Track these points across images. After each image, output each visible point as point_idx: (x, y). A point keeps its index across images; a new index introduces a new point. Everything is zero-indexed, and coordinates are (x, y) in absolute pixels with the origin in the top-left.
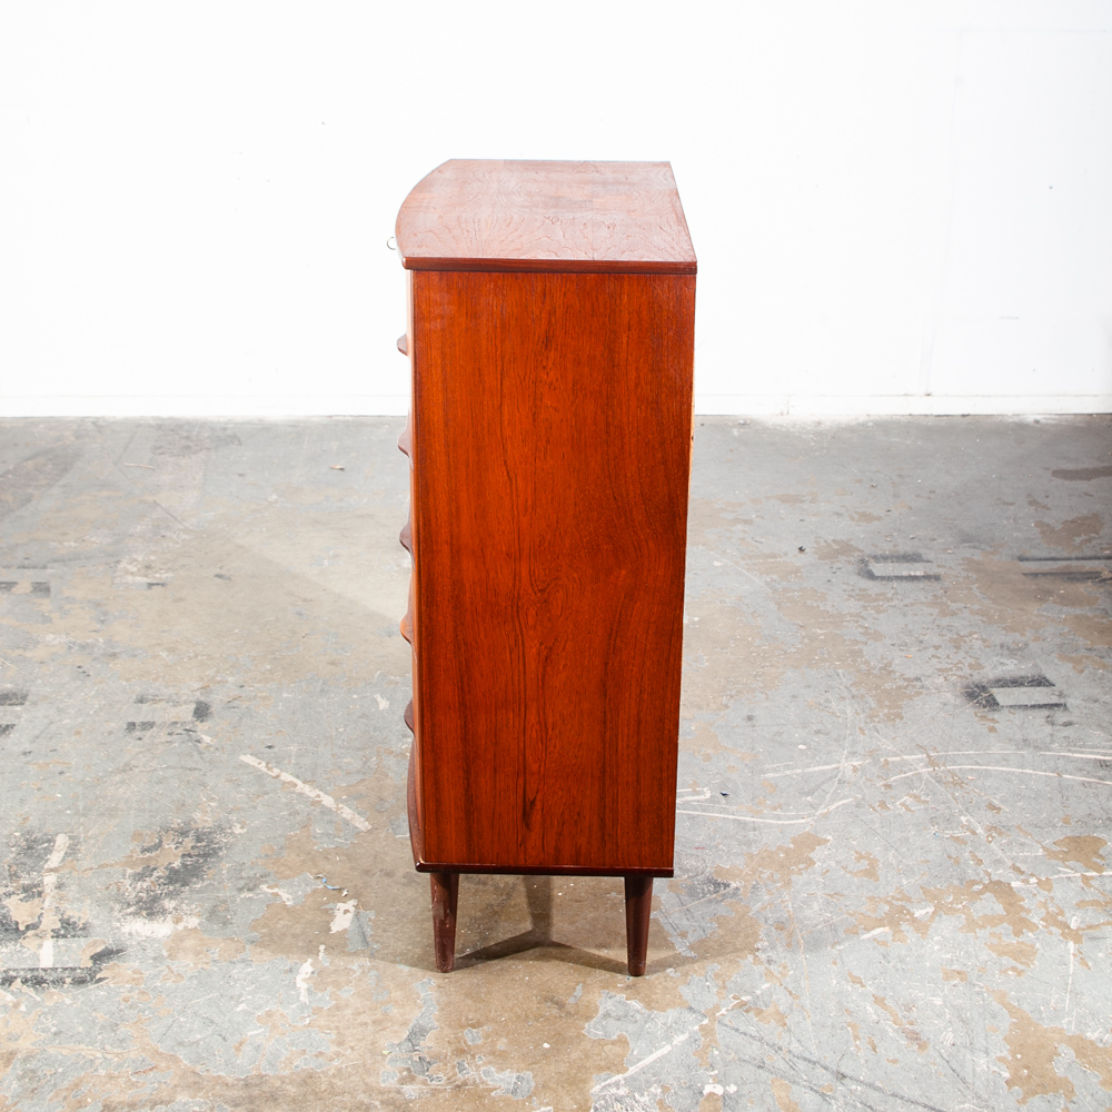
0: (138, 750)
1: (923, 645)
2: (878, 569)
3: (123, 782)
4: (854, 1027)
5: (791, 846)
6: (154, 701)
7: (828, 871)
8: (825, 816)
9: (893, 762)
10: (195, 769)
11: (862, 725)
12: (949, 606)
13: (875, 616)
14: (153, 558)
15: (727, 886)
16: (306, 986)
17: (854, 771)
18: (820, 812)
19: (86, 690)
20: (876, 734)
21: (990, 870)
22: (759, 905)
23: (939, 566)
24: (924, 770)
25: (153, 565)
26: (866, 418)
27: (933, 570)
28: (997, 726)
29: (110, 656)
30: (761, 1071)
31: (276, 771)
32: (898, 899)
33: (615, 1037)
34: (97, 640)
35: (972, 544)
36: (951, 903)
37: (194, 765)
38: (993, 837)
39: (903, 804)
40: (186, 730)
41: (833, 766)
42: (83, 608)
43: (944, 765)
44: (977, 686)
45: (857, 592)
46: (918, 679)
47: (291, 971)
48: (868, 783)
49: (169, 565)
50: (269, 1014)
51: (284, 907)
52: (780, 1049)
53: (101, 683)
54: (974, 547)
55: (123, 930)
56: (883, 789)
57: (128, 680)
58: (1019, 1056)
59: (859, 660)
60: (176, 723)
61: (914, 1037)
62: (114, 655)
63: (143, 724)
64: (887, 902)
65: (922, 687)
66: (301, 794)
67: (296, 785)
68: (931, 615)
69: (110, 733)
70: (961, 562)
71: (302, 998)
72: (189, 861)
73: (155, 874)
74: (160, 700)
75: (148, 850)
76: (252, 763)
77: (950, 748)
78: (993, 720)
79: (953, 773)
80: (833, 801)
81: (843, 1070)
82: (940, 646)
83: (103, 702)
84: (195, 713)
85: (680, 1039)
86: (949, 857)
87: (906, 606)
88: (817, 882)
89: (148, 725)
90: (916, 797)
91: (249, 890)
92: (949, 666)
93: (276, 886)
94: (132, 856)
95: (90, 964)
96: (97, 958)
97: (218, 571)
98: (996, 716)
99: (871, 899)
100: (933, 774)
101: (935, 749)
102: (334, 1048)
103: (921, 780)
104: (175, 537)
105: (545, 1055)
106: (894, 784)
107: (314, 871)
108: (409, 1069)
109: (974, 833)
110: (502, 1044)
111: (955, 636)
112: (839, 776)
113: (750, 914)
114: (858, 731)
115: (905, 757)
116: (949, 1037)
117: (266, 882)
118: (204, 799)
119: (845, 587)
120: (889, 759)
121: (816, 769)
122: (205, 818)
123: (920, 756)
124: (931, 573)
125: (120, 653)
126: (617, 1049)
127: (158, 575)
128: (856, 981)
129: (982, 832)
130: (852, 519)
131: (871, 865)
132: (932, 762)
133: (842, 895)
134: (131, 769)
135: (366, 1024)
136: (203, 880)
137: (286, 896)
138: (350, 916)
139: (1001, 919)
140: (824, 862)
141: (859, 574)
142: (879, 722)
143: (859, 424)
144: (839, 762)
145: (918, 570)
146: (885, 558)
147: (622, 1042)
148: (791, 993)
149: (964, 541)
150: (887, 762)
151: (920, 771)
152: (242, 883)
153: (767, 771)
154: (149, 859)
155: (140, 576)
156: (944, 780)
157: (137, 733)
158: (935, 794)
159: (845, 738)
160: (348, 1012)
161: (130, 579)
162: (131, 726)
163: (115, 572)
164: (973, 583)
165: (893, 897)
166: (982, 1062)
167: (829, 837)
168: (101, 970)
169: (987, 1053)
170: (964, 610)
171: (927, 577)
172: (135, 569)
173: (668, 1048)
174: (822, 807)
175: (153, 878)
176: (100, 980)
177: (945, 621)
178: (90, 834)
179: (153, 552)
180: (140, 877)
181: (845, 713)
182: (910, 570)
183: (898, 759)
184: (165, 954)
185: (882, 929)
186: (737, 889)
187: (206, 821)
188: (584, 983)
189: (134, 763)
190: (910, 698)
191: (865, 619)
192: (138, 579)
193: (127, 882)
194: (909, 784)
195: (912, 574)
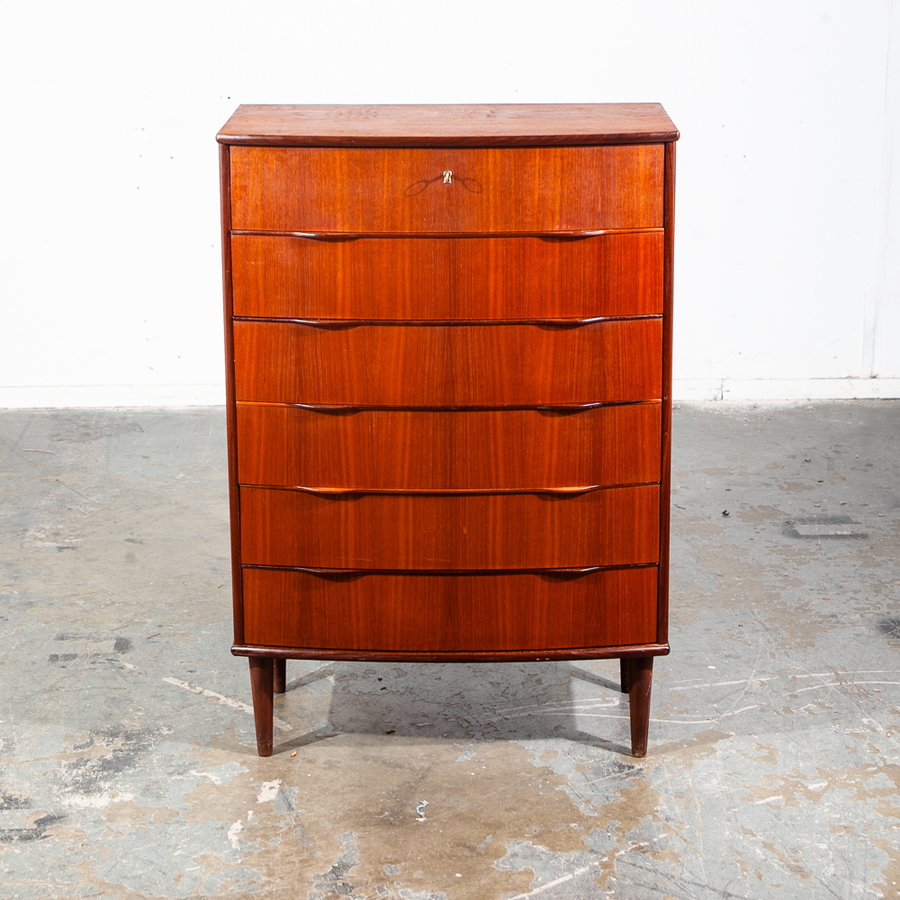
0: (62, 675)
1: (842, 590)
2: (802, 529)
3: (50, 699)
4: (742, 863)
5: (695, 739)
6: (75, 638)
7: (728, 757)
8: (730, 718)
9: (800, 679)
10: (120, 688)
11: (773, 651)
12: (873, 559)
13: (796, 566)
14: (60, 526)
15: (631, 767)
16: (237, 838)
17: (762, 685)
18: (725, 715)
19: (5, 630)
20: (786, 658)
21: (885, 757)
22: (661, 781)
23: (867, 527)
24: (831, 684)
25: (61, 532)
26: (806, 402)
27: (861, 530)
29: (27, 604)
30: (654, 892)
31: (199, 689)
32: (793, 777)
33: (522, 870)
34: (11, 593)
36: (845, 780)
37: (118, 686)
38: (892, 733)
39: (807, 710)
40: (108, 660)
41: (741, 681)
43: (851, 681)
44: (893, 622)
45: (780, 548)
46: (834, 616)
47: (222, 828)
48: (775, 694)
49: (78, 532)
50: (204, 857)
51: (213, 785)
52: (673, 877)
53: (19, 625)
55: (63, 803)
56: (788, 698)
57: (46, 623)
58: (894, 883)
59: (776, 602)
60: (97, 654)
61: (799, 871)
62: (31, 604)
63: (66, 655)
64: (783, 779)
65: (838, 622)
66: (224, 706)
67: (219, 699)
68: (854, 566)
69: (34, 663)
71: (233, 846)
72: (120, 755)
73: (89, 764)
74: (81, 638)
75: (80, 747)
76: (176, 684)
77: (860, 668)
79: (859, 687)
80: (738, 707)
81: (730, 890)
82: (860, 591)
83: (24, 640)
84: (116, 647)
85: (580, 871)
86: (847, 747)
87: (830, 559)
88: (717, 765)
89: (70, 657)
90: (820, 704)
91: (178, 774)
92: (867, 606)
93: (205, 771)
94: (65, 752)
95: (35, 826)
96: (41, 822)
97: (129, 536)
99: (769, 777)
100: (840, 687)
101: (844, 669)
102: (264, 879)
103: (826, 691)
104: (81, 509)
105: (458, 881)
106: (800, 695)
107: (240, 760)
108: (333, 892)
109: (874, 730)
110: (418, 874)
111: (877, 583)
112: (746, 689)
113: (652, 787)
114: (769, 655)
115: (814, 675)
116: (832, 870)
117: (195, 768)
118: (131, 710)
119: (768, 544)
120: (797, 676)
121: (724, 683)
124: (859, 532)
125: (36, 602)
126: (524, 878)
127: (67, 541)
128: (747, 832)
129: (882, 730)
130: (781, 488)
131: (771, 753)
132: (838, 678)
133: (739, 774)
134: (57, 690)
135: (293, 862)
136: (135, 767)
137: (214, 777)
138: (275, 791)
139: (891, 791)
140: (726, 750)
141: (783, 534)
142: (791, 648)
143: (798, 408)
144: (747, 679)
145: (846, 530)
146: (812, 521)
147: (528, 873)
148: (685, 841)
150: (794, 678)
151: (827, 685)
152: (172, 769)
153: (677, 685)
154: (82, 753)
155: (49, 541)
156: (850, 692)
157: (61, 663)
158: (839, 702)
159: (755, 660)
160: (277, 856)
161: (39, 544)
162: (54, 658)
163: (23, 539)
165: (789, 775)
166: (859, 887)
167: (732, 733)
168: (45, 830)
169: (864, 881)
170: (889, 562)
171: (854, 536)
172: (44, 536)
173: (570, 876)
174: (727, 711)
175: (87, 767)
176: (45, 837)
177: (868, 571)
178: (23, 737)
179: (60, 522)
180: (75, 766)
181: (757, 642)
182: (837, 530)
183: (806, 676)
184: (104, 818)
185: (776, 798)
186: (641, 769)
187: (134, 726)
188: (494, 834)
189: (59, 685)
190: (824, 630)
191: (786, 569)
192: (47, 544)
193: (63, 769)
194: (814, 695)
195: (839, 533)
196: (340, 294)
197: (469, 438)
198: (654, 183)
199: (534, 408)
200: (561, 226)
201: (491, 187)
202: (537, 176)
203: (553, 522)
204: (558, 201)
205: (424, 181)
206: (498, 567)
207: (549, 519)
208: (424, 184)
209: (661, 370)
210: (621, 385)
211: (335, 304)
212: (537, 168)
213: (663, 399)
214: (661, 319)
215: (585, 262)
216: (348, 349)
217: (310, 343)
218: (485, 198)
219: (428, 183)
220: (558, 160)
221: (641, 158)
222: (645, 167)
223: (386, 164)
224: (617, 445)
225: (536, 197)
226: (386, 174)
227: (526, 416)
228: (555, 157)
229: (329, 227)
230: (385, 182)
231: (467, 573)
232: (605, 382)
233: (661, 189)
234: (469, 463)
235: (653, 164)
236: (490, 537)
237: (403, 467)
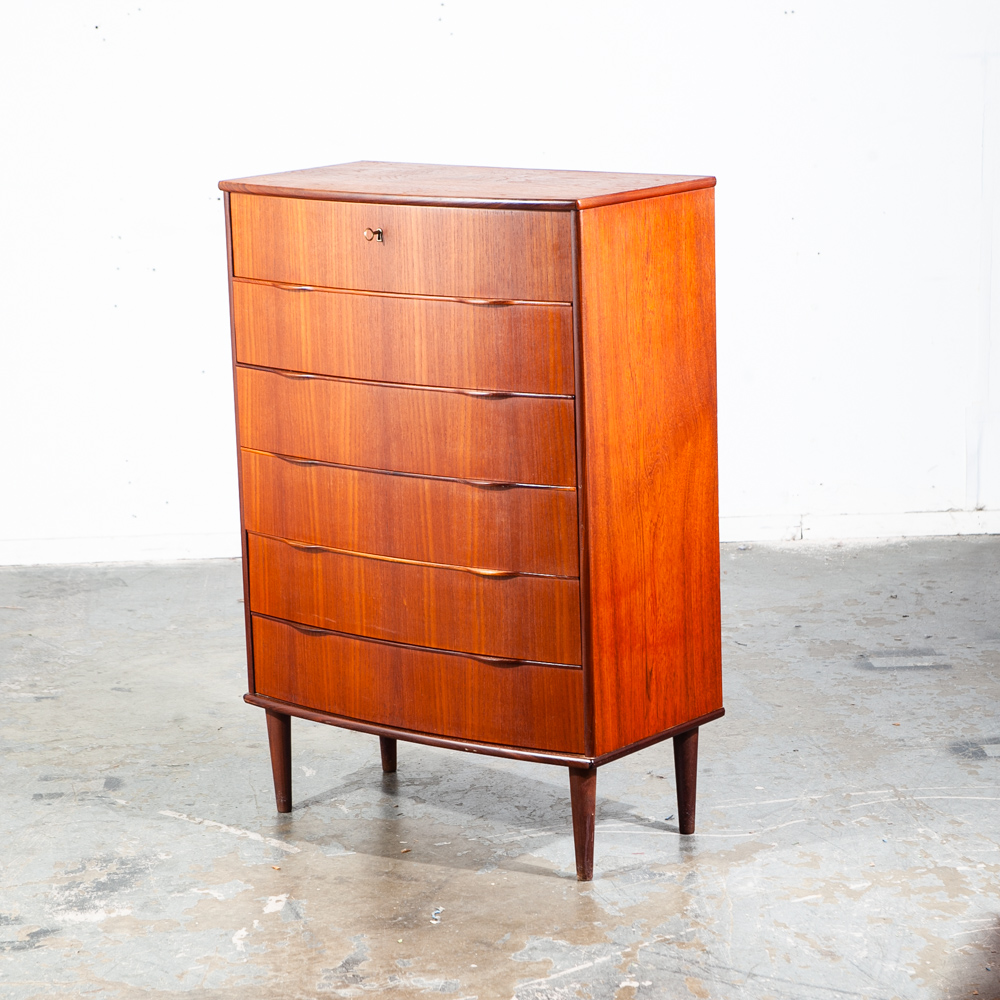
0: (48, 812)
1: (914, 716)
2: (876, 662)
3: (36, 832)
4: (772, 950)
5: (733, 850)
6: (60, 779)
7: (767, 864)
8: (773, 831)
9: (856, 795)
11: (828, 772)
12: (954, 687)
14: (37, 678)
15: (662, 875)
16: (242, 942)
17: (812, 802)
18: (769, 828)
20: (842, 778)
21: (937, 861)
22: (693, 885)
23: (952, 658)
24: (889, 800)
25: (38, 682)
27: (944, 661)
28: (979, 770)
29: (4, 750)
30: (677, 974)
31: (198, 820)
32: (835, 879)
33: (540, 960)
36: (891, 879)
37: (110, 819)
38: (948, 840)
39: (858, 822)
40: (98, 797)
41: (791, 799)
43: (911, 796)
44: (966, 744)
45: (850, 680)
46: (901, 740)
47: (226, 935)
48: (826, 809)
49: (58, 682)
50: (208, 958)
51: (216, 900)
52: (697, 962)
55: (56, 919)
56: (840, 813)
57: (27, 765)
58: (928, 963)
59: (837, 728)
60: (86, 793)
61: (829, 954)
63: (52, 794)
64: (824, 881)
65: (905, 745)
66: (226, 833)
67: (220, 828)
68: (931, 695)
69: (16, 802)
70: (981, 654)
71: (238, 949)
72: (115, 877)
73: (83, 886)
74: (66, 778)
75: (72, 872)
76: (173, 816)
78: (975, 767)
79: (919, 802)
80: (784, 821)
81: (755, 972)
82: (933, 716)
83: (4, 781)
84: (106, 785)
85: (602, 959)
86: (897, 853)
87: (904, 689)
89: (56, 796)
90: (874, 817)
91: (179, 892)
92: (939, 730)
93: (206, 889)
94: (56, 877)
95: (27, 939)
96: (33, 934)
97: (115, 686)
98: (981, 763)
99: (809, 879)
100: (897, 802)
102: (271, 974)
103: (882, 806)
104: (60, 662)
105: (473, 971)
106: (853, 809)
108: (343, 982)
109: (929, 837)
110: (432, 966)
111: (954, 709)
112: (796, 804)
113: (683, 891)
114: (824, 776)
115: (870, 792)
116: (864, 953)
117: (196, 886)
118: (125, 840)
119: (836, 675)
120: (852, 794)
121: (772, 802)
122: (128, 851)
123: (886, 791)
124: (942, 664)
126: (541, 966)
127: (46, 691)
128: (781, 925)
129: (938, 836)
130: (859, 623)
131: (814, 859)
132: (898, 796)
134: (44, 824)
135: (302, 960)
136: (132, 888)
137: (216, 894)
138: (282, 903)
139: (938, 889)
140: (766, 858)
141: (855, 666)
142: (849, 769)
144: (797, 797)
145: (927, 661)
146: (890, 653)
147: (546, 962)
148: (714, 933)
150: (849, 795)
151: (884, 801)
152: (171, 888)
153: (718, 804)
154: (74, 877)
155: (25, 692)
156: (908, 806)
157: (46, 801)
158: (895, 815)
159: (808, 781)
160: (284, 955)
162: (38, 796)
164: (989, 670)
165: (831, 878)
166: (892, 966)
167: (774, 844)
168: (39, 941)
169: (898, 961)
170: (972, 690)
171: (936, 667)
172: (18, 687)
173: (590, 964)
174: (772, 825)
175: (80, 888)
176: (40, 947)
177: (946, 699)
178: (9, 865)
179: (36, 674)
180: (67, 888)
181: (813, 764)
182: (917, 662)
183: (861, 793)
184: (101, 929)
185: (814, 896)
186: (673, 876)
187: (129, 853)
188: (513, 932)
189: (45, 820)
190: (888, 753)
191: (854, 698)
192: (23, 694)
193: (55, 892)
194: (869, 808)
195: (919, 664)
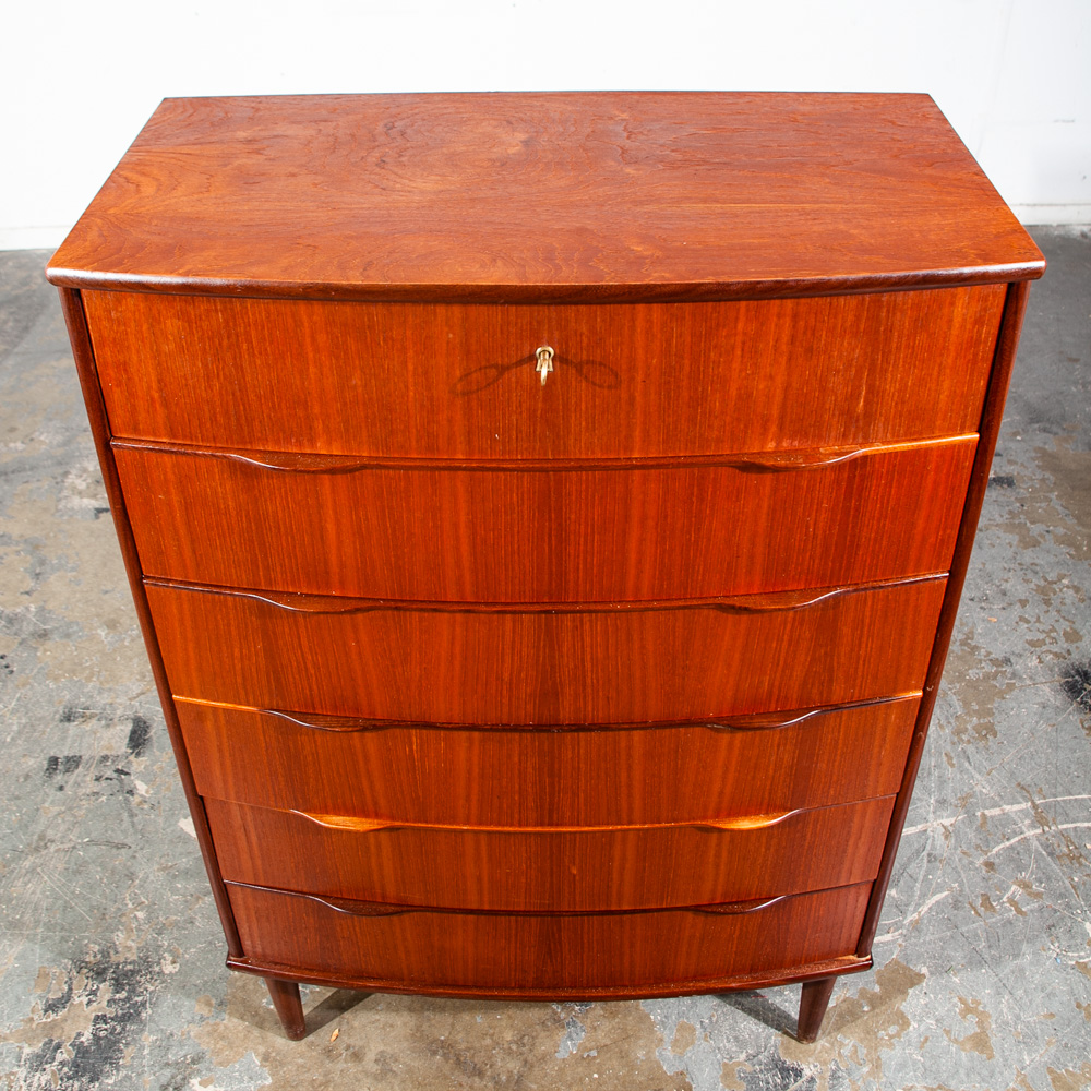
0: (56, 809)
1: (1007, 599)
3: (32, 871)
5: (877, 989)
6: (85, 718)
7: (927, 1039)
8: (916, 927)
9: (991, 817)
10: (123, 846)
11: (949, 748)
12: (1028, 530)
15: (798, 1073)
17: (946, 837)
18: (909, 918)
19: (6, 698)
20: (966, 764)
23: (1009, 463)
24: (1032, 833)
27: (1004, 468)
29: (41, 636)
34: (27, 609)
35: (1041, 425)
39: (1011, 901)
40: (117, 771)
41: (920, 827)
42: (18, 552)
43: (1055, 823)
44: (1078, 672)
46: (1007, 661)
53: (24, 685)
54: (1045, 430)
56: (984, 869)
57: (56, 679)
60: (105, 758)
62: (45, 635)
63: (68, 759)
69: (27, 777)
70: (1034, 455)
72: (102, 1031)
73: (59, 1057)
74: (92, 716)
75: (53, 1007)
77: (1060, 789)
79: (1067, 838)
80: (924, 896)
82: (1027, 601)
83: (24, 721)
84: (131, 739)
86: (1079, 1006)
88: (915, 1062)
89: (73, 762)
90: (1026, 886)
92: (1042, 636)
94: (32, 1019)
100: (1043, 839)
101: (1040, 792)
103: (1028, 851)
106: (997, 860)
107: (262, 1049)
111: (1042, 583)
112: (929, 847)
114: (945, 759)
115: (1007, 808)
117: (199, 1071)
118: (130, 905)
120: (986, 812)
122: (130, 943)
123: (1023, 806)
124: (1002, 475)
125: (52, 631)
131: (980, 1024)
132: (1040, 819)
134: (46, 847)
136: (118, 1069)
140: (921, 1021)
142: (969, 741)
144: (926, 820)
149: (1032, 421)
151: (1027, 834)
152: (166, 1077)
154: (54, 1025)
155: (88, 498)
156: (1058, 852)
157: (59, 778)
158: (1049, 879)
159: (930, 774)
161: (76, 502)
163: (60, 491)
164: (1051, 491)
167: (924, 970)
172: (85, 486)
174: (911, 908)
175: (55, 1066)
177: (1028, 556)
180: (38, 1062)
183: (996, 812)
186: (812, 1080)
187: (129, 949)
190: (1001, 695)
192: (86, 502)
193: (22, 1072)
194: (1015, 858)
196: (333, 559)
197: (582, 765)
198: (975, 355)
199: (701, 723)
200: (779, 443)
201: (639, 377)
202: (739, 353)
203: (718, 855)
204: (778, 398)
205: (496, 366)
206: (626, 907)
207: (712, 853)
208: (493, 372)
209: (929, 652)
210: (858, 681)
211: (327, 573)
212: (739, 339)
213: (924, 690)
214: (945, 581)
215: (820, 503)
216: (357, 642)
217: (287, 630)
218: (624, 396)
219: (503, 369)
220: (787, 322)
221: (959, 311)
222: (962, 327)
223: (409, 333)
224: (838, 758)
225: (733, 392)
226: (411, 353)
227: (685, 734)
228: (779, 316)
229: (300, 444)
230: (411, 367)
231: (575, 914)
232: (831, 680)
233: (986, 367)
234: (582, 795)
235: (979, 322)
236: (615, 876)
237: (468, 798)
